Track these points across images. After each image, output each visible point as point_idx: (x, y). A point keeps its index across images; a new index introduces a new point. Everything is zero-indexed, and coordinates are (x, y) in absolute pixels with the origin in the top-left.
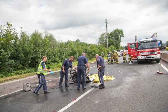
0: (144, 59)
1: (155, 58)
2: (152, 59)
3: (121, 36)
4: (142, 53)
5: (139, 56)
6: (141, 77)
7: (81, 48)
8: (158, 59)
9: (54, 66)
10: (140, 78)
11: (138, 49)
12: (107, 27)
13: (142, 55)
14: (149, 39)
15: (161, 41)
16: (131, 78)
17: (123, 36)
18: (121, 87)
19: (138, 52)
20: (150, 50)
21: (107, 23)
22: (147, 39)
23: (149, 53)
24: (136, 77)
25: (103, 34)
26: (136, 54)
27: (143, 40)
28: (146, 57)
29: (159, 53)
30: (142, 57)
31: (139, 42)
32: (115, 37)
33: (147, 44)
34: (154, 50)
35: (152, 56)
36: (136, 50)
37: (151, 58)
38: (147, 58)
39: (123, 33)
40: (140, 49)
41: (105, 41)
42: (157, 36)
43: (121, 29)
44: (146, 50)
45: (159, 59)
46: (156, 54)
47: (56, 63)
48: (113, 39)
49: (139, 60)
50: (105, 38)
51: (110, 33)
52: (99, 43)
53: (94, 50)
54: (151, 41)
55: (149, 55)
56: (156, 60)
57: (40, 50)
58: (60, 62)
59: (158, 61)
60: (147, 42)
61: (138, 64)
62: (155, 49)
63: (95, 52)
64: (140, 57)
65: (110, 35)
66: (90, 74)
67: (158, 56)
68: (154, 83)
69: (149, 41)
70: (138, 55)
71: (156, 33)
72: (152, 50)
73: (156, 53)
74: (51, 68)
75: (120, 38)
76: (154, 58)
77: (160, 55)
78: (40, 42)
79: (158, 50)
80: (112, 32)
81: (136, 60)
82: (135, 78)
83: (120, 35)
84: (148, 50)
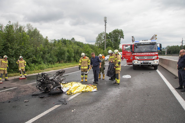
0: (140, 64)
1: (153, 64)
2: (148, 65)
3: (120, 38)
4: (138, 57)
5: (134, 61)
6: (131, 89)
7: (72, 48)
8: (155, 65)
9: (34, 67)
10: (130, 91)
11: (134, 53)
12: (105, 26)
13: (138, 60)
14: (147, 41)
15: (160, 45)
16: (119, 89)
17: (123, 38)
18: (98, 104)
19: (134, 56)
20: (147, 54)
21: (106, 22)
22: (145, 41)
23: (146, 58)
24: (125, 88)
25: (101, 34)
26: (131, 58)
27: (141, 42)
28: (142, 62)
29: (157, 58)
30: (138, 62)
31: (136, 44)
32: (114, 38)
33: (145, 47)
34: (152, 55)
35: (150, 62)
36: (132, 54)
37: (148, 63)
38: (144, 63)
39: (123, 34)
40: (137, 53)
41: (102, 42)
42: (156, 39)
43: (121, 30)
44: (143, 54)
45: (157, 65)
46: (154, 60)
47: (37, 64)
48: (112, 40)
49: (135, 65)
50: (103, 38)
51: (109, 33)
52: (96, 43)
53: (87, 50)
54: (149, 43)
55: (146, 60)
56: (153, 66)
57: (14, 47)
58: (43, 63)
59: (155, 67)
60: (144, 45)
61: (134, 69)
62: (154, 54)
63: (88, 53)
64: (136, 62)
65: (109, 35)
66: (64, 82)
67: (156, 62)
68: (145, 100)
69: (146, 43)
70: (134, 59)
71: (156, 35)
72: (149, 54)
73: (154, 58)
74: (28, 70)
75: (120, 40)
76: (151, 64)
77: (158, 60)
78: (14, 36)
79: (157, 55)
80: (111, 32)
81: (131, 64)
82: (123, 90)
83: (120, 36)
84: (145, 54)
